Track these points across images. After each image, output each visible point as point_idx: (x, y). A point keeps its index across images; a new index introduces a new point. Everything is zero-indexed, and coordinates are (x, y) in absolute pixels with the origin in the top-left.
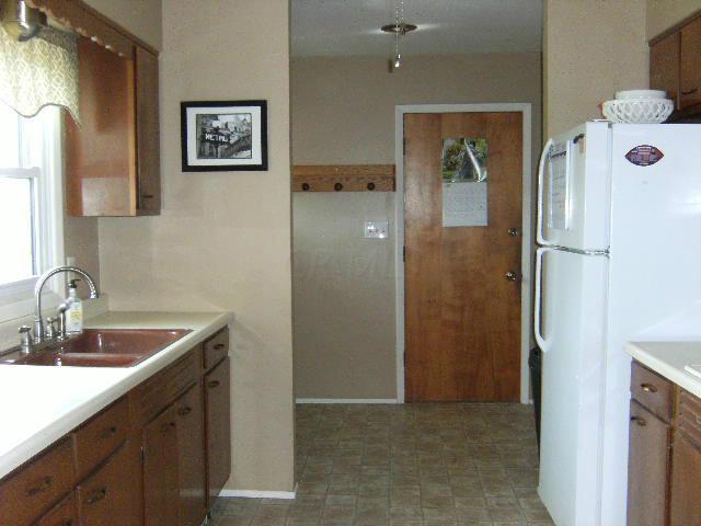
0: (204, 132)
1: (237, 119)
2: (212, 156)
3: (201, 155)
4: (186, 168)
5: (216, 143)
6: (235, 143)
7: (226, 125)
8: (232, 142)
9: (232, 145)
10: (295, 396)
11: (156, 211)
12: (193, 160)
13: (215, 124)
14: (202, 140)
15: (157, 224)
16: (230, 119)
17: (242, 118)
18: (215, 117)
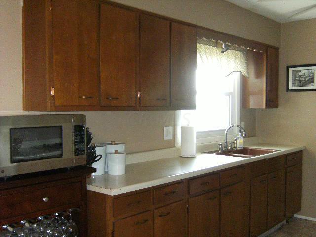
0: (295, 77)
1: (308, 71)
2: (298, 85)
3: (294, 86)
4: (288, 91)
5: (300, 81)
6: (308, 80)
7: (304, 74)
8: (306, 80)
9: (306, 82)
11: (276, 106)
12: (291, 88)
13: (300, 73)
14: (295, 80)
16: (306, 71)
17: (310, 71)
18: (300, 71)
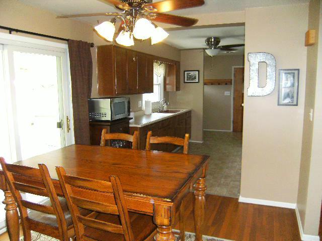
0: (188, 76)
1: (194, 74)
2: (189, 80)
3: (187, 80)
4: (185, 82)
5: (190, 78)
6: (193, 78)
10: (203, 128)
11: (179, 90)
12: (186, 81)
13: (190, 74)
15: (179, 93)
16: (192, 74)
